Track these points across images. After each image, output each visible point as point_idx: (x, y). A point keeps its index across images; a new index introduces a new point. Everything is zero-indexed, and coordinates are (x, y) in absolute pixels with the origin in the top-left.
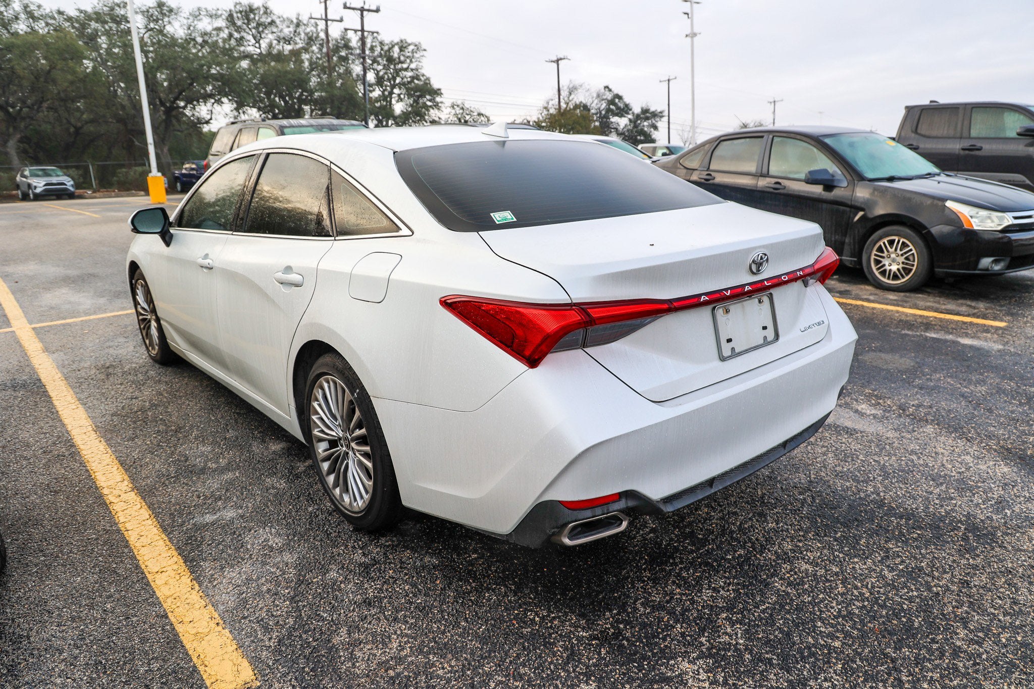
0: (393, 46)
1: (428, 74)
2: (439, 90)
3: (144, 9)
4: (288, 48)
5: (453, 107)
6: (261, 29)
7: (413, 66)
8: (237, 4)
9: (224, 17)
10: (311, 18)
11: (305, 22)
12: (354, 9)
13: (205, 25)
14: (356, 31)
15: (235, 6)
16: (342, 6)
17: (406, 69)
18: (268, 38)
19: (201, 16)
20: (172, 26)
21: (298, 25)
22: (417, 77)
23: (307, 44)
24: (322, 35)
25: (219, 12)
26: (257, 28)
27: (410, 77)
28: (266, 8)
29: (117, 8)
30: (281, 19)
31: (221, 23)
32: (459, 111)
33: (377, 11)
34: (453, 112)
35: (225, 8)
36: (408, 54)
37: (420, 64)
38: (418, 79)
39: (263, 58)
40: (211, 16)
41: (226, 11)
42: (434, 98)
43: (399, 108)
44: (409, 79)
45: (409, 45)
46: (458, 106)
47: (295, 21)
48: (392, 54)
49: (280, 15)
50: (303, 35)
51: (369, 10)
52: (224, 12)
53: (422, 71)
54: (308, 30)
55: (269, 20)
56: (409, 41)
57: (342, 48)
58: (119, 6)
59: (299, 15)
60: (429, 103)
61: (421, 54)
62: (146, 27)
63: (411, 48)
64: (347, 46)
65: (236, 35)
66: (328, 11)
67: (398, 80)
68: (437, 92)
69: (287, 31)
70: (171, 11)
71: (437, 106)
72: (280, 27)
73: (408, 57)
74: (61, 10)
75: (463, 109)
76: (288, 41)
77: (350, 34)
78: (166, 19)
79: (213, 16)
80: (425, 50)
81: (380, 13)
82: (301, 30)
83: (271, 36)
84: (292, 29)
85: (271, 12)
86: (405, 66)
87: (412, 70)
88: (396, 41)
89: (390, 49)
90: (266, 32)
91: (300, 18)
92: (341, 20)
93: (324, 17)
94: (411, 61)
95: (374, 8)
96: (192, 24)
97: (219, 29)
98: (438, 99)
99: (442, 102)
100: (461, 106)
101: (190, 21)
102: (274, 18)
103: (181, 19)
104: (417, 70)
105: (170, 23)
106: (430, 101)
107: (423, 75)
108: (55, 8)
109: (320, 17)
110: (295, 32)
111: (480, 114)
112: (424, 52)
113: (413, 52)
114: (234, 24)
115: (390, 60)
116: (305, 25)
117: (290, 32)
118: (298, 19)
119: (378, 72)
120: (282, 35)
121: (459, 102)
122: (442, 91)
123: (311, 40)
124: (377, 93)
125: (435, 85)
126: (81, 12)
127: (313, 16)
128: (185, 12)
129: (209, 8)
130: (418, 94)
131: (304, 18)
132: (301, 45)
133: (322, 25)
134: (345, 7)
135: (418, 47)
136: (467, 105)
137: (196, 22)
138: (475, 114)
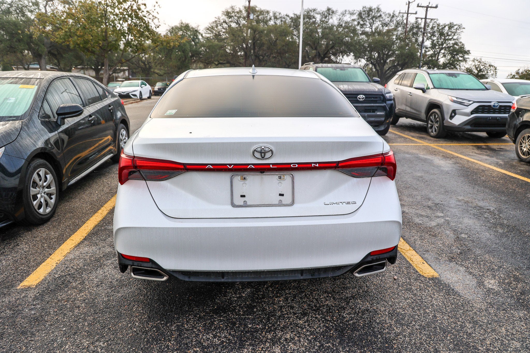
0: (445, 27)
1: (463, 42)
2: (469, 51)
3: (321, 12)
4: (386, 28)
5: (473, 61)
6: (374, 19)
7: (455, 37)
8: (364, 7)
9: (357, 14)
10: (400, 13)
11: (397, 15)
12: (423, 7)
13: (347, 18)
14: (422, 19)
15: (363, 9)
16: (417, 6)
17: (450, 39)
18: (377, 24)
19: (346, 14)
20: (333, 19)
21: (393, 17)
22: (456, 44)
23: (396, 26)
24: (405, 21)
25: (355, 12)
26: (372, 18)
27: (452, 44)
28: (378, 9)
29: (310, 12)
30: (385, 14)
31: (355, 17)
32: (477, 63)
33: (436, 7)
34: (474, 63)
35: (358, 10)
36: (453, 31)
37: (460, 36)
38: (457, 45)
39: (373, 34)
40: (351, 14)
41: (358, 11)
42: (464, 56)
43: (442, 60)
44: (451, 45)
45: (455, 25)
46: (477, 60)
47: (392, 15)
48: (443, 31)
49: (385, 12)
50: (395, 21)
51: (431, 7)
52: (357, 12)
53: (460, 40)
54: (398, 19)
55: (379, 15)
56: (455, 24)
57: (415, 28)
58: (311, 11)
59: (394, 11)
60: (460, 59)
61: (461, 31)
62: (321, 20)
63: (456, 27)
64: (417, 27)
65: (362, 22)
66: (410, 9)
67: (444, 45)
68: (468, 52)
69: (387, 20)
70: (333, 12)
71: (465, 60)
72: (384, 18)
73: (453, 32)
74: (288, 14)
75: (480, 62)
76: (386, 25)
77: (419, 21)
78: (330, 16)
79: (352, 14)
80: (464, 28)
81: (438, 8)
82: (394, 19)
83: (379, 23)
84: (389, 19)
85: (380, 11)
86: (450, 37)
87: (454, 39)
88: (447, 24)
89: (443, 28)
90: (377, 20)
91: (395, 13)
92: (416, 13)
93: (407, 12)
94: (454, 35)
95: (435, 6)
96: (342, 18)
97: (354, 20)
98: (466, 56)
99: (468, 58)
100: (479, 60)
101: (340, 17)
102: (382, 13)
103: (337, 16)
104: (457, 39)
105: (332, 18)
106: (461, 57)
107: (461, 43)
108: (285, 14)
109: (404, 12)
110: (391, 20)
111: (490, 66)
112: (463, 29)
113: (456, 29)
114: (361, 17)
115: (442, 34)
116: (396, 16)
117: (388, 20)
118: (393, 13)
119: (434, 40)
120: (384, 22)
121: (478, 58)
122: (470, 52)
123: (398, 24)
124: (431, 52)
125: (467, 48)
126: (295, 15)
127: (401, 12)
128: (340, 12)
129: (351, 10)
130: (455, 53)
131: (397, 14)
132: (393, 27)
133: (405, 15)
134: (418, 6)
135: (460, 27)
136: (483, 60)
137: (343, 17)
138: (488, 65)
